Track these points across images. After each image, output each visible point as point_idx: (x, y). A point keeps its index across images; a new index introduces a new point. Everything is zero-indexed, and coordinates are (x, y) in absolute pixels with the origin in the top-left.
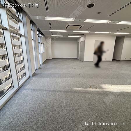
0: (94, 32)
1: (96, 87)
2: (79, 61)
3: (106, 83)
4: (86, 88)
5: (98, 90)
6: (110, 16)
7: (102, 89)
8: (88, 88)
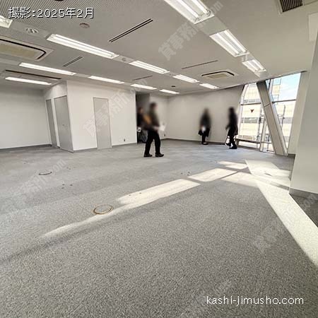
0: (86, 76)
1: (107, 207)
2: (59, 152)
3: (129, 192)
4: (82, 220)
5: (113, 212)
6: (112, 41)
7: (122, 207)
8: (87, 217)
